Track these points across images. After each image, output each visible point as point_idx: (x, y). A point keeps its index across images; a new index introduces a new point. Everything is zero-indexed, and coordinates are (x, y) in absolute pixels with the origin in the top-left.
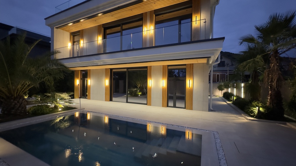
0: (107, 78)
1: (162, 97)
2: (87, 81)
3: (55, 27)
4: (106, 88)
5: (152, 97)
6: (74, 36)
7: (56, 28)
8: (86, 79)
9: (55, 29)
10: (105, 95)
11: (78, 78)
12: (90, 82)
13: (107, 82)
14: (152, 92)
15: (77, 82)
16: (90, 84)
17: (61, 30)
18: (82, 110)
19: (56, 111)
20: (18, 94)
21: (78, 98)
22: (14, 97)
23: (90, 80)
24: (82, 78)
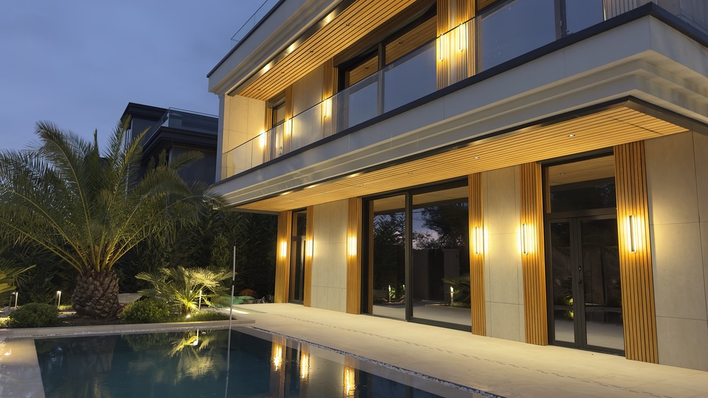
0: (352, 231)
1: (522, 301)
2: (305, 241)
3: (226, 93)
4: (350, 265)
5: (487, 299)
6: (275, 109)
7: (228, 95)
8: (303, 237)
9: (227, 98)
10: (345, 291)
11: (284, 235)
12: (312, 247)
13: (351, 245)
14: (486, 276)
15: (283, 249)
16: (311, 255)
17: (243, 97)
18: (243, 325)
19: (179, 319)
20: (104, 266)
21: (283, 302)
22: (96, 271)
23: (311, 241)
24: (295, 234)
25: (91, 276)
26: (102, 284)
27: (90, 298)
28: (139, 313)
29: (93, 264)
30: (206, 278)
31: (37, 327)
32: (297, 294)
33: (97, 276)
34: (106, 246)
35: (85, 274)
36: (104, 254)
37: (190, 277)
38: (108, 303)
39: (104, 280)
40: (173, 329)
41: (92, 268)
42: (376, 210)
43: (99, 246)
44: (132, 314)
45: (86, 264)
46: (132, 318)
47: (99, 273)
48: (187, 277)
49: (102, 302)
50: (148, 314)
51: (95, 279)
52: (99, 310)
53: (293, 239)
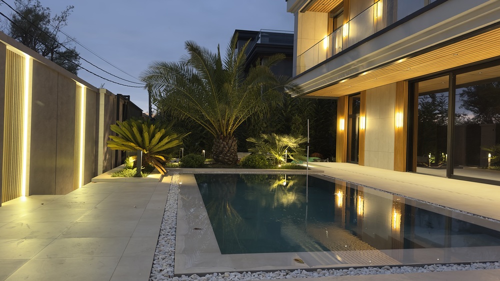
0: (399, 108)
2: (359, 118)
3: (299, 11)
4: (397, 135)
6: (335, 18)
7: (301, 12)
8: (357, 115)
9: (300, 14)
10: (393, 154)
11: (342, 114)
12: (365, 122)
13: (398, 119)
15: (342, 124)
16: (364, 128)
17: (312, 12)
18: (316, 173)
19: (274, 167)
20: (228, 132)
21: (342, 162)
22: (224, 136)
23: (364, 117)
24: (351, 113)
25: (221, 139)
26: (227, 144)
27: (221, 152)
28: (250, 162)
29: (222, 132)
30: (289, 142)
31: (194, 167)
32: (354, 156)
33: (224, 139)
34: (228, 121)
35: (218, 138)
36: (228, 125)
37: (279, 141)
38: (231, 156)
39: (228, 141)
40: (271, 173)
41: (222, 134)
42: (420, 91)
43: (224, 120)
44: (246, 163)
45: (218, 132)
46: (245, 165)
47: (226, 137)
48: (278, 140)
49: (228, 154)
50: (255, 163)
51: (223, 141)
52: (227, 159)
53: (349, 117)
